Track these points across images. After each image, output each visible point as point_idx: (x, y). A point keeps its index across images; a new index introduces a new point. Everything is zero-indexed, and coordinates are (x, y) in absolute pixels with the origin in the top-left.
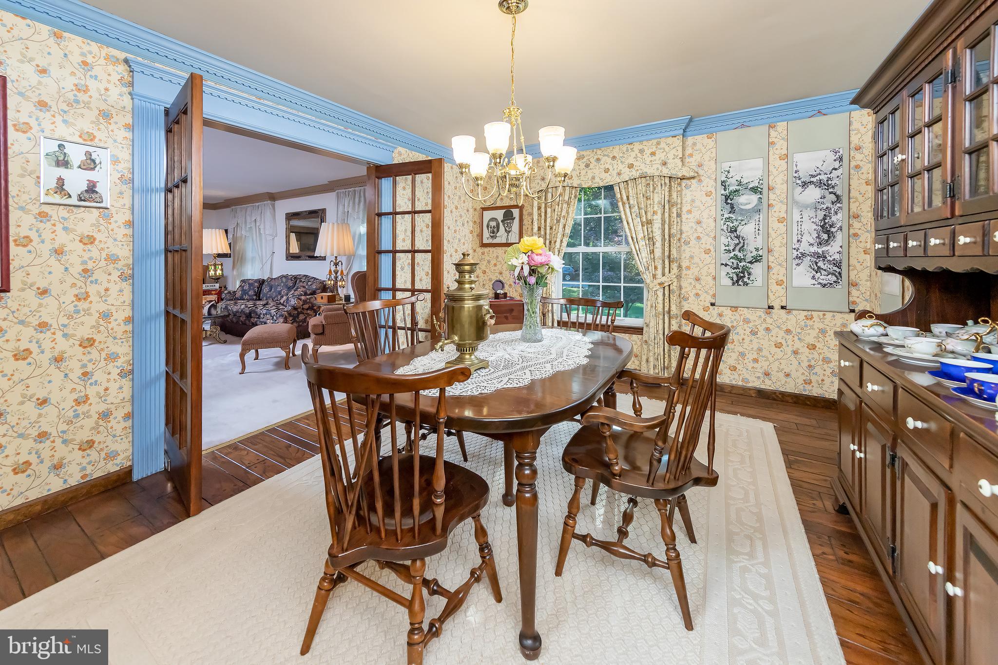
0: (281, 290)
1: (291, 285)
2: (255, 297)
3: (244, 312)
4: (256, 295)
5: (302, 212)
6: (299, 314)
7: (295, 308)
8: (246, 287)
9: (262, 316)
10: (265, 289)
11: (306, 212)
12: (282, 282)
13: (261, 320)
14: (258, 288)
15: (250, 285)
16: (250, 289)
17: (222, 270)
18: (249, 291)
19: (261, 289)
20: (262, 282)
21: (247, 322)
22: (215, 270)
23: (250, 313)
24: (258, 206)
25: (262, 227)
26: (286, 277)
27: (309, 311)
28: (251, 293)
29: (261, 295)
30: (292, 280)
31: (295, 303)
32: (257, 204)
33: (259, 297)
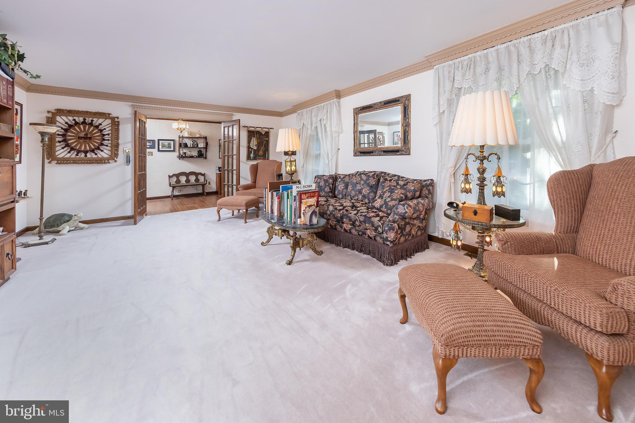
0: (362, 189)
1: (374, 183)
2: (330, 194)
3: (334, 215)
4: (331, 192)
5: (375, 104)
6: (406, 224)
7: (403, 218)
8: (322, 184)
9: (358, 223)
10: (340, 187)
11: (380, 103)
12: (362, 179)
13: (357, 228)
14: (333, 185)
15: (326, 181)
16: (325, 186)
17: (295, 166)
18: (325, 187)
19: (335, 186)
20: (335, 178)
21: (338, 227)
22: (291, 166)
23: (342, 217)
24: (324, 106)
25: (328, 125)
26: (364, 173)
27: (415, 221)
28: (327, 189)
29: (336, 192)
30: (374, 178)
31: (406, 212)
32: (322, 104)
33: (334, 193)
